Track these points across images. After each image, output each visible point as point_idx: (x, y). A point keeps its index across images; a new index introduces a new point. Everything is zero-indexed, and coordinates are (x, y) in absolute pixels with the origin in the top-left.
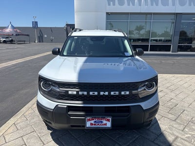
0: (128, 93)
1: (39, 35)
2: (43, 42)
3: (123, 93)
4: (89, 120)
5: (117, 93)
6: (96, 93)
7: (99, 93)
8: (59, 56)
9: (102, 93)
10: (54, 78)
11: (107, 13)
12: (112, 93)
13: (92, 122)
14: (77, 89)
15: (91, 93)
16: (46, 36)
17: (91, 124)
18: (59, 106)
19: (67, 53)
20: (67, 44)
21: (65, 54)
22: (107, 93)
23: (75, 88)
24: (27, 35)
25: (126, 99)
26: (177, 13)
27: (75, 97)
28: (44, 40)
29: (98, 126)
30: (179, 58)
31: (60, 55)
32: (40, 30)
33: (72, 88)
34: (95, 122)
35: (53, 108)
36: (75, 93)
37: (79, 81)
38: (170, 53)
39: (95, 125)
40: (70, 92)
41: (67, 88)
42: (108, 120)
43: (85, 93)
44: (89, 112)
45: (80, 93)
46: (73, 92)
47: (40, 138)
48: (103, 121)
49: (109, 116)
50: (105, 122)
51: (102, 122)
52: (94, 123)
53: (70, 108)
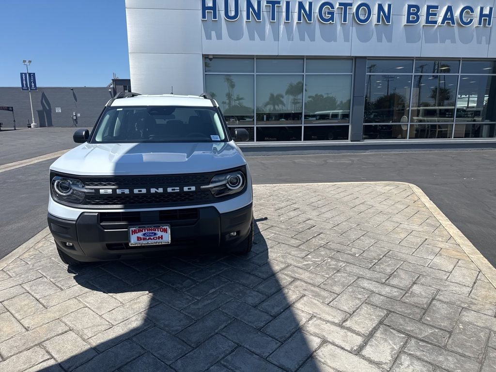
0: (193, 188)
1: (41, 108)
2: (50, 125)
3: (186, 189)
4: (135, 232)
5: (177, 189)
6: (144, 191)
7: (148, 191)
8: (86, 143)
9: (153, 190)
10: (76, 172)
11: (206, 57)
12: (169, 190)
13: (140, 235)
14: (113, 185)
15: (136, 191)
16: (58, 110)
17: (139, 239)
18: (86, 214)
19: (103, 137)
20: (103, 118)
21: (98, 139)
22: (161, 190)
23: (110, 184)
24: (8, 109)
25: (191, 198)
26: (356, 58)
27: (110, 199)
28: (54, 120)
29: (150, 241)
30: (368, 153)
31: (89, 142)
32: (44, 96)
33: (105, 185)
34: (144, 234)
35: (76, 218)
36: (110, 191)
37: (115, 173)
38: (348, 142)
39: (144, 239)
40: (102, 191)
41: (96, 185)
42: (165, 231)
43: (127, 191)
44: (133, 220)
45: (119, 191)
46: (106, 190)
47: (54, 284)
48: (157, 232)
49: (166, 223)
50: (159, 234)
51: (155, 234)
52: (142, 237)
53: (103, 217)
